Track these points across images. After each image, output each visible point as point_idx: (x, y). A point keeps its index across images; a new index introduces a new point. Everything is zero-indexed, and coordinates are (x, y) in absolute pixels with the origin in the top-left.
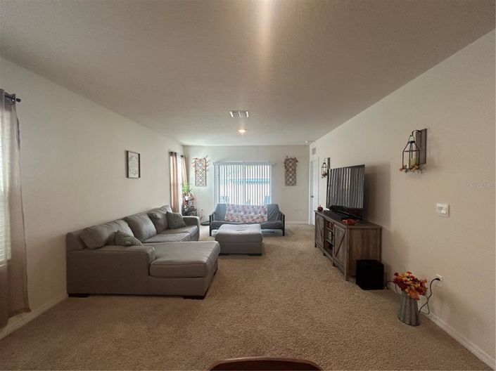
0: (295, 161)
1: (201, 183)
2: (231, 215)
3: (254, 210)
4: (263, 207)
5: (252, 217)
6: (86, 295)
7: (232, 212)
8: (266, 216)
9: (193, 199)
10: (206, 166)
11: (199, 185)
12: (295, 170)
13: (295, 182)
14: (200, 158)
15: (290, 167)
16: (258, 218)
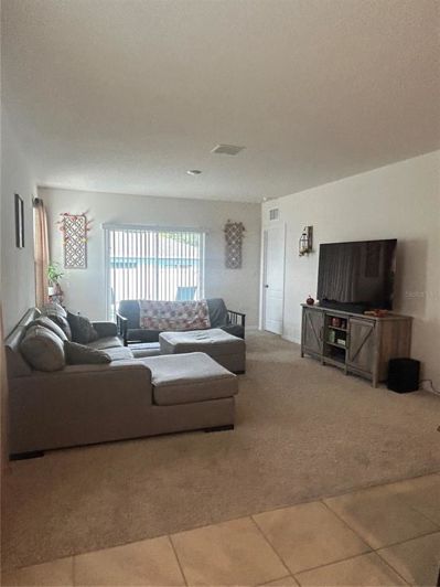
0: (240, 227)
1: (75, 262)
2: (150, 319)
3: (186, 309)
4: (200, 304)
5: (185, 321)
6: (40, 454)
7: (150, 313)
8: (208, 317)
9: (61, 293)
10: (86, 230)
11: (71, 267)
12: (241, 243)
13: (240, 263)
14: (73, 213)
15: (233, 238)
16: (195, 322)
